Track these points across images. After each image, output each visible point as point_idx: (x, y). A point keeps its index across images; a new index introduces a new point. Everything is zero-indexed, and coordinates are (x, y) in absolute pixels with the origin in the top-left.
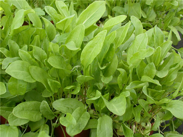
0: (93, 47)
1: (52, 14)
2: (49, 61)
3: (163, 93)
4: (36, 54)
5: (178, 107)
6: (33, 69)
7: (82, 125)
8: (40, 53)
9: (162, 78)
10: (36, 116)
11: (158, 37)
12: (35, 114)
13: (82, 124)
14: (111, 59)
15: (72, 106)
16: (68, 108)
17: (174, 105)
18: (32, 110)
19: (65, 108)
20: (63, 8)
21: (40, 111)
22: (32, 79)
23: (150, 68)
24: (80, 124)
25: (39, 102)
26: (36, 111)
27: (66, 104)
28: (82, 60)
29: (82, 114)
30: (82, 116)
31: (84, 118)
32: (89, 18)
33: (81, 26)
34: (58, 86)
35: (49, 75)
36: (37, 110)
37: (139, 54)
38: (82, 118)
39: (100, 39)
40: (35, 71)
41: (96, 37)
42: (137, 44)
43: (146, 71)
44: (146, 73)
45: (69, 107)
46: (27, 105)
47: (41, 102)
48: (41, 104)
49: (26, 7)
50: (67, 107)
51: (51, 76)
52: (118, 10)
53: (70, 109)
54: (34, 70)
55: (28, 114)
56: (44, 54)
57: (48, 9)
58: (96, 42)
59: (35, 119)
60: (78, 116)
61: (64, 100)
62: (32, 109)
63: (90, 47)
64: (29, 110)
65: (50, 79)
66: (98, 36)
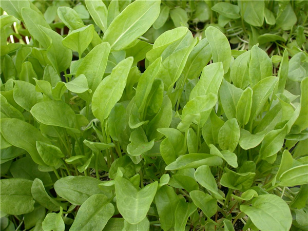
0: (111, 88)
1: (72, 21)
2: (33, 112)
3: (251, 178)
4: (19, 96)
5: (269, 209)
6: (7, 124)
7: (97, 228)
8: (31, 94)
9: (247, 149)
10: (21, 204)
11: (258, 68)
12: (20, 202)
13: (95, 226)
14: (159, 107)
15: (88, 190)
16: (81, 193)
17: (263, 205)
18: (14, 195)
19: (76, 193)
20: (99, 8)
21: (32, 196)
22: (3, 141)
23: (230, 127)
24: (93, 225)
25: (30, 181)
26: (22, 195)
27: (78, 187)
28: (95, 110)
29: (100, 207)
30: (101, 210)
31: (102, 215)
32: (128, 31)
33: (105, 46)
34: (59, 155)
35: (44, 135)
36: (25, 194)
37: (195, 103)
38: (100, 215)
39: (121, 74)
40: (11, 126)
41: (115, 70)
42: (205, 81)
43: (223, 134)
44: (224, 138)
45: (84, 191)
46: (4, 185)
47: (33, 180)
48: (32, 183)
49: (23, 9)
50: (79, 192)
51: (47, 135)
52: (222, 10)
53: (84, 195)
54: (9, 125)
55: (4, 201)
56: (39, 96)
57: (64, 11)
58: (115, 79)
59: (17, 211)
60: (92, 210)
61: (74, 179)
62: (13, 192)
63: (107, 87)
64: (7, 194)
65: (41, 143)
66: (118, 67)
